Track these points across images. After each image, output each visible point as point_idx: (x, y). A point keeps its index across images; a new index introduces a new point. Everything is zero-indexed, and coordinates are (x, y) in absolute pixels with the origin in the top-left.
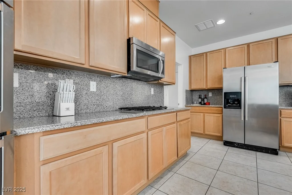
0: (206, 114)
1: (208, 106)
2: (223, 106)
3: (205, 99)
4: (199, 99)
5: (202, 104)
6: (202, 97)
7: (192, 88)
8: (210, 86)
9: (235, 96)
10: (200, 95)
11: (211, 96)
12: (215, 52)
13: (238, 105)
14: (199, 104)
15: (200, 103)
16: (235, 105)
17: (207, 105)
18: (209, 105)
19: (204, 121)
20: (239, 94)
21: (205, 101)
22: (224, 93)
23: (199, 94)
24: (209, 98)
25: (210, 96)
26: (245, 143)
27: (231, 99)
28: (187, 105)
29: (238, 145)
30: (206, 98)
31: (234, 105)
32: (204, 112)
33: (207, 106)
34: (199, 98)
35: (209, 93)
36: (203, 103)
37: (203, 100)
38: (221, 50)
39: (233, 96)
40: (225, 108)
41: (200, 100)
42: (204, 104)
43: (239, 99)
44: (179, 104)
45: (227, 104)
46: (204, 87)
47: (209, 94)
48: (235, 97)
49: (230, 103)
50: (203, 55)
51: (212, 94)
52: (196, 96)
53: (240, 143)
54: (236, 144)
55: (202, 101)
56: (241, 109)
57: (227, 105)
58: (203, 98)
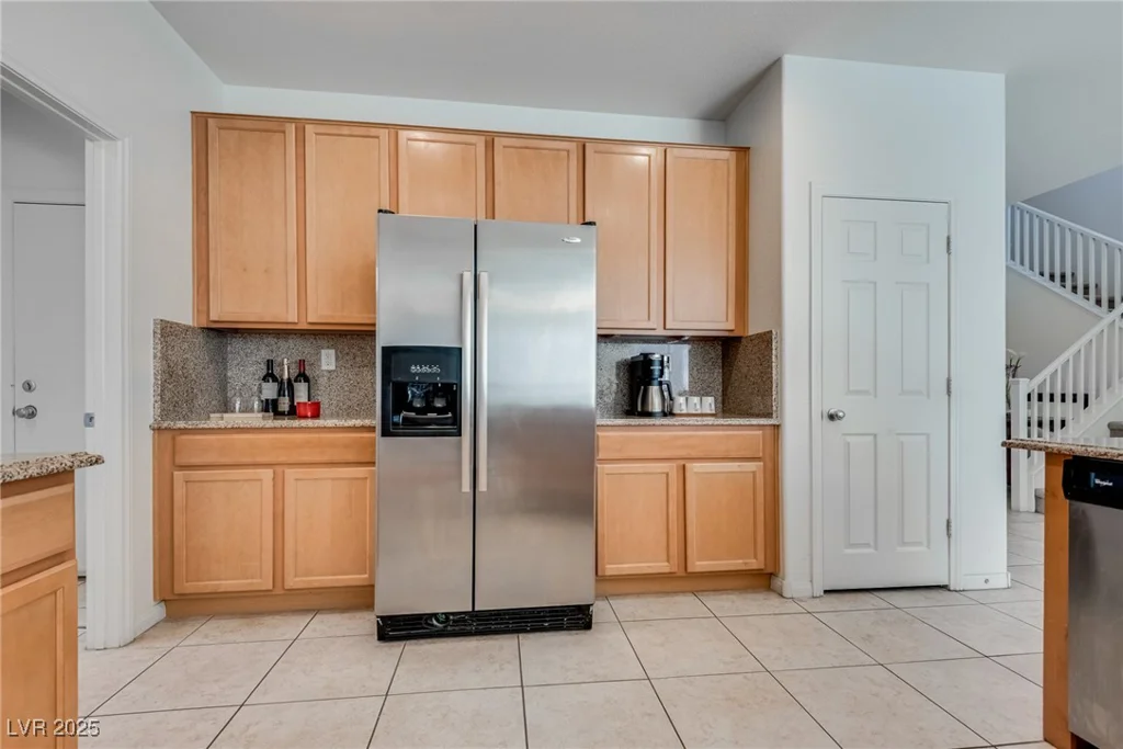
0: (291, 473)
1: (310, 423)
2: (377, 422)
3: (295, 385)
4: (265, 385)
5: (278, 414)
6: (282, 370)
7: (213, 317)
8: (321, 311)
9: (435, 369)
10: (270, 364)
11: (333, 367)
12: (345, 130)
13: (450, 415)
14: (258, 412)
15: (270, 407)
16: (434, 415)
17: (305, 417)
18: (316, 415)
19: (279, 518)
20: (454, 360)
21: (296, 394)
22: (385, 350)
23: (263, 354)
24: (323, 381)
25: (324, 367)
26: (476, 609)
27: (417, 385)
28: (165, 425)
29: (447, 619)
30: (307, 380)
31: (431, 415)
32: (282, 459)
33: (304, 423)
34: (265, 379)
35: (323, 352)
36: (284, 405)
37: (287, 388)
38: (373, 131)
39: (425, 369)
40: (386, 433)
41: (270, 391)
42: (293, 412)
43: (451, 385)
44: (90, 419)
45: (397, 412)
46: (289, 315)
47: (323, 357)
48: (436, 374)
49: (411, 408)
50: (284, 132)
51: (337, 359)
52: (245, 368)
53: (453, 614)
54: (438, 620)
55: (280, 393)
56: (459, 434)
57: (396, 419)
58: (286, 376)
